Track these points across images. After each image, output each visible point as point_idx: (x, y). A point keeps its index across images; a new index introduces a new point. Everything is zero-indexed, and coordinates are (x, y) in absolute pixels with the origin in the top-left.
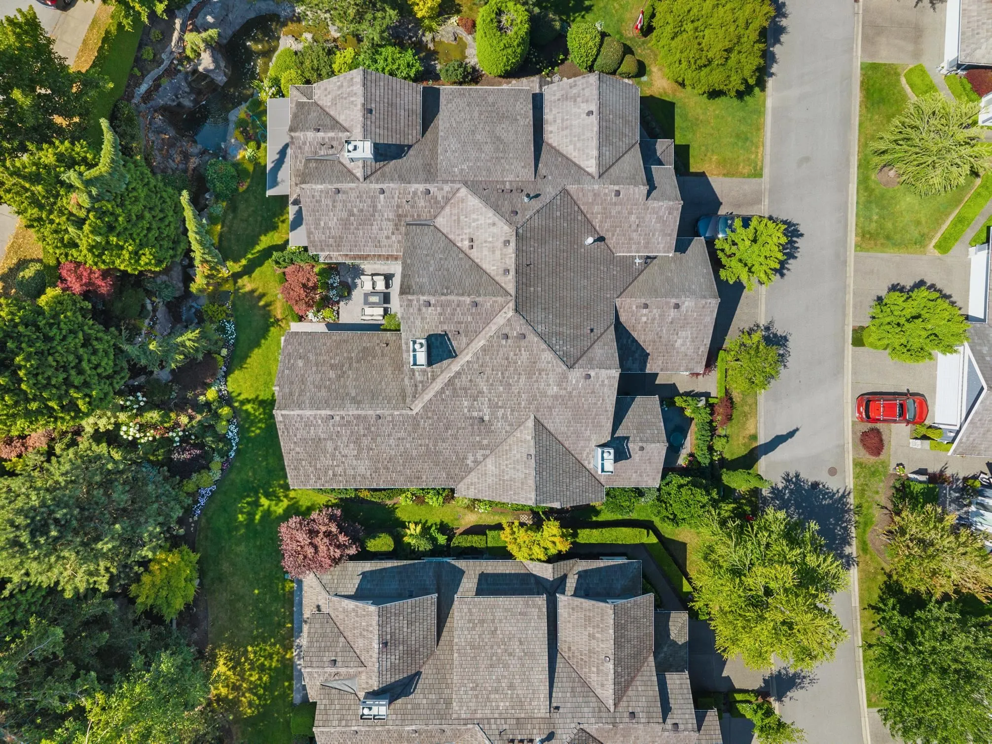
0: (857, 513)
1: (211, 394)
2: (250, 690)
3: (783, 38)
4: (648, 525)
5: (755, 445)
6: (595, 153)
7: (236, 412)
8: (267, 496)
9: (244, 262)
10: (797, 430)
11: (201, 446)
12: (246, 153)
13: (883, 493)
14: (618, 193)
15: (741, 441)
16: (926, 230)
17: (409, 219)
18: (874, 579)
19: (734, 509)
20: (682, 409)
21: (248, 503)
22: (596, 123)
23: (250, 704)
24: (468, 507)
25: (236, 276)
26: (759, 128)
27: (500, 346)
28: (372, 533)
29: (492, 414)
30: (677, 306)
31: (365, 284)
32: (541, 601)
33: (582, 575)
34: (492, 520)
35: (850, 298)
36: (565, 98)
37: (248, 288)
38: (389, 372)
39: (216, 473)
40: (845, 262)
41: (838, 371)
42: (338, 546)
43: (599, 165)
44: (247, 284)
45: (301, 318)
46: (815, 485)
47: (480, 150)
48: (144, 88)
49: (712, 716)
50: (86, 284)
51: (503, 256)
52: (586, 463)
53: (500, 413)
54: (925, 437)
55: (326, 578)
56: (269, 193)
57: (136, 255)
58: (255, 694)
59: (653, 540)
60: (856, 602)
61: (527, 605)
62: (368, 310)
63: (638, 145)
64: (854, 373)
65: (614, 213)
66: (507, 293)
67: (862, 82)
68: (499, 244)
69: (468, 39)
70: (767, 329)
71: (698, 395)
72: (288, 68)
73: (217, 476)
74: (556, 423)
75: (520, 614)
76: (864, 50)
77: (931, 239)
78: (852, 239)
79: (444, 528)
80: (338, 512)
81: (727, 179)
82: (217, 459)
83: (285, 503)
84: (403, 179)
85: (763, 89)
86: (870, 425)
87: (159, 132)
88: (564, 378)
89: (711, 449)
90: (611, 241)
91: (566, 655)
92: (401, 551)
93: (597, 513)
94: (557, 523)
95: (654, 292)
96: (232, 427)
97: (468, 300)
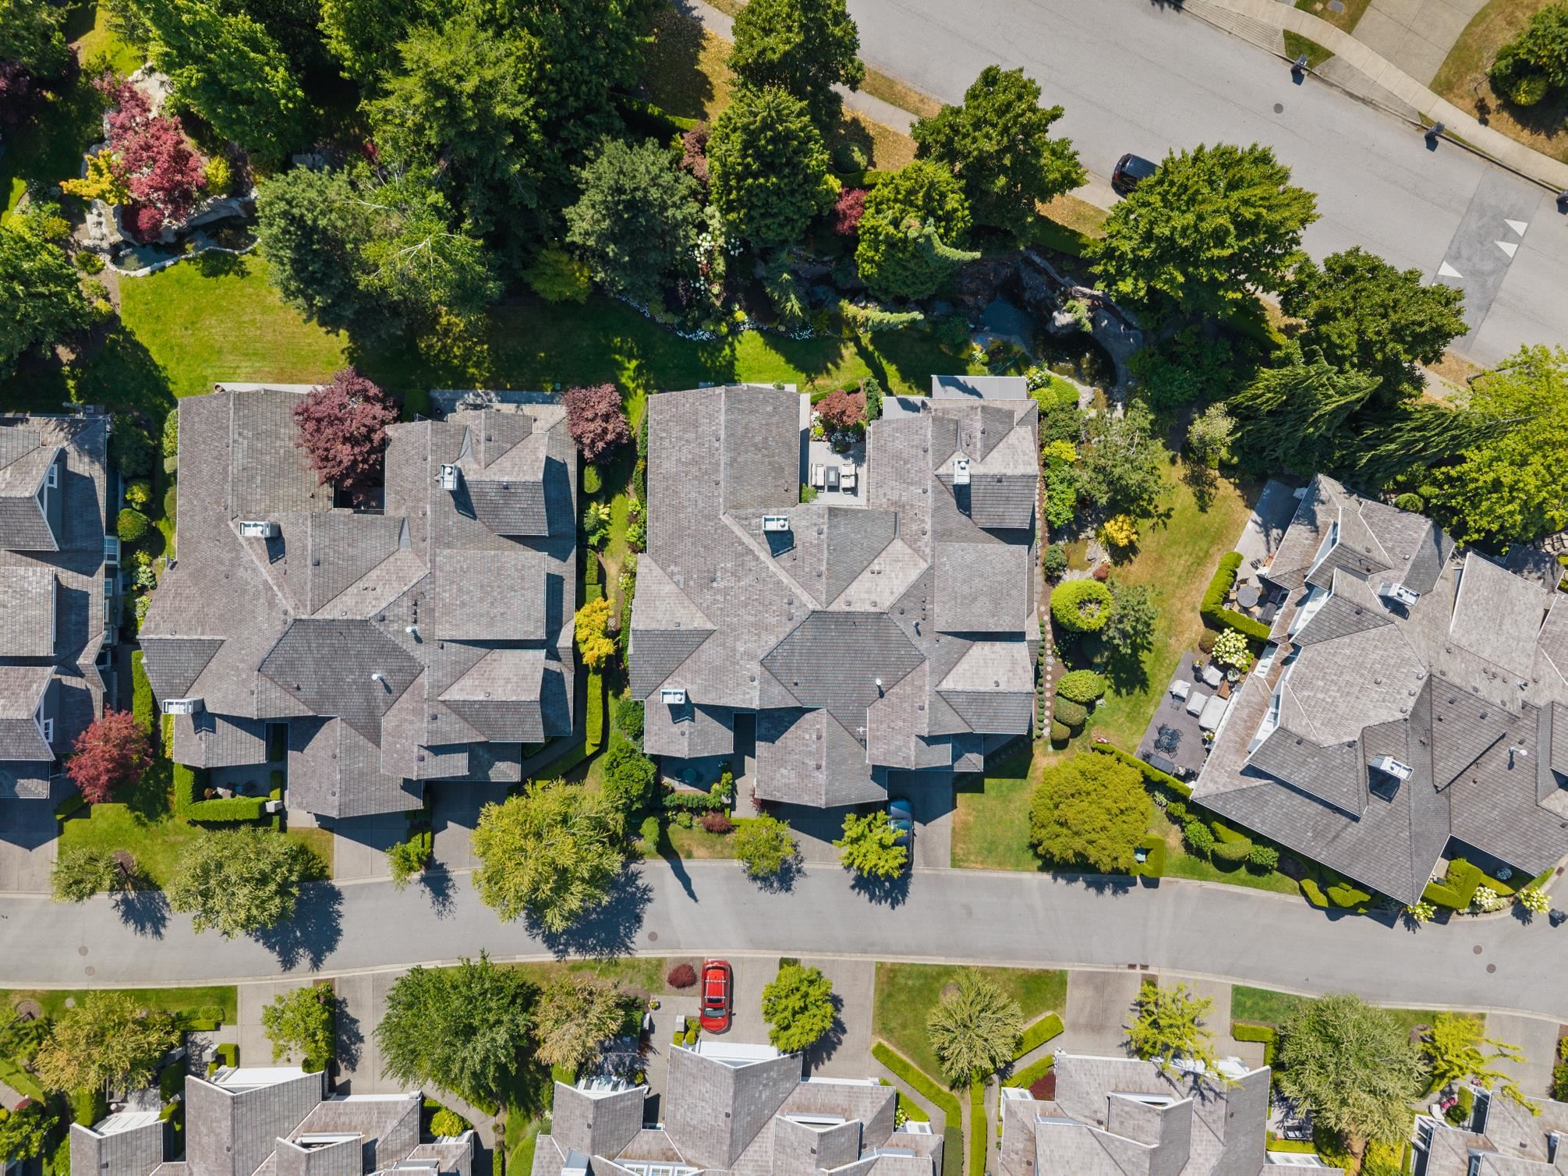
0: (609, 962)
1: (740, 315)
2: (444, 346)
3: (1092, 891)
4: (603, 747)
5: (682, 856)
6: (959, 688)
7: (722, 339)
8: (638, 368)
9: (871, 348)
10: (696, 901)
11: (690, 305)
12: (978, 352)
13: (631, 987)
14: (922, 708)
15: (686, 842)
16: (896, 1034)
17: (901, 515)
18: (543, 978)
19: (617, 835)
20: (719, 781)
21: (631, 349)
22: (988, 689)
23: (430, 347)
24: (625, 566)
25: (857, 341)
26: (1001, 865)
27: (782, 597)
28: (603, 472)
29: (719, 591)
30: (819, 767)
31: (847, 467)
32: (541, 634)
33: (560, 675)
34: (611, 590)
35: (828, 957)
36: (1014, 662)
37: (844, 351)
38: (760, 492)
39: (661, 318)
40: (865, 952)
41: (756, 944)
42: (593, 442)
43: (949, 692)
44: (849, 351)
45: (814, 404)
46: (638, 919)
47: (965, 581)
48: (1037, 259)
49: (416, 803)
50: (844, 213)
51: (863, 601)
52: (669, 680)
53: (719, 597)
54: (687, 1029)
55: (562, 429)
56: (934, 377)
57: (871, 261)
58: (440, 351)
59: (590, 750)
60: (520, 959)
61: (537, 621)
62: (821, 471)
63: (969, 730)
64: (752, 960)
65: (905, 705)
66: (829, 604)
67: (1047, 971)
68: (874, 597)
69: (1090, 572)
70: (799, 871)
71: (733, 798)
72: (1059, 395)
73: (659, 319)
74: (710, 651)
75: (529, 615)
76: (1080, 973)
77: (888, 1040)
78: (889, 959)
79: (604, 541)
80: (625, 441)
81: (950, 831)
82: (677, 320)
83: (632, 385)
84: (936, 510)
85: (1041, 869)
86: (699, 975)
87: (996, 271)
88: (751, 657)
89: (679, 808)
90: (880, 704)
91: (488, 657)
92: (585, 499)
93: (616, 696)
94: (611, 652)
95: (832, 747)
96: (707, 335)
97: (823, 568)
